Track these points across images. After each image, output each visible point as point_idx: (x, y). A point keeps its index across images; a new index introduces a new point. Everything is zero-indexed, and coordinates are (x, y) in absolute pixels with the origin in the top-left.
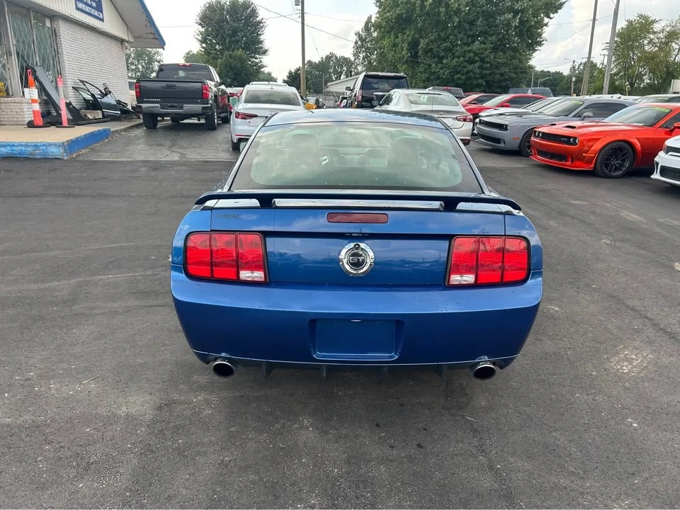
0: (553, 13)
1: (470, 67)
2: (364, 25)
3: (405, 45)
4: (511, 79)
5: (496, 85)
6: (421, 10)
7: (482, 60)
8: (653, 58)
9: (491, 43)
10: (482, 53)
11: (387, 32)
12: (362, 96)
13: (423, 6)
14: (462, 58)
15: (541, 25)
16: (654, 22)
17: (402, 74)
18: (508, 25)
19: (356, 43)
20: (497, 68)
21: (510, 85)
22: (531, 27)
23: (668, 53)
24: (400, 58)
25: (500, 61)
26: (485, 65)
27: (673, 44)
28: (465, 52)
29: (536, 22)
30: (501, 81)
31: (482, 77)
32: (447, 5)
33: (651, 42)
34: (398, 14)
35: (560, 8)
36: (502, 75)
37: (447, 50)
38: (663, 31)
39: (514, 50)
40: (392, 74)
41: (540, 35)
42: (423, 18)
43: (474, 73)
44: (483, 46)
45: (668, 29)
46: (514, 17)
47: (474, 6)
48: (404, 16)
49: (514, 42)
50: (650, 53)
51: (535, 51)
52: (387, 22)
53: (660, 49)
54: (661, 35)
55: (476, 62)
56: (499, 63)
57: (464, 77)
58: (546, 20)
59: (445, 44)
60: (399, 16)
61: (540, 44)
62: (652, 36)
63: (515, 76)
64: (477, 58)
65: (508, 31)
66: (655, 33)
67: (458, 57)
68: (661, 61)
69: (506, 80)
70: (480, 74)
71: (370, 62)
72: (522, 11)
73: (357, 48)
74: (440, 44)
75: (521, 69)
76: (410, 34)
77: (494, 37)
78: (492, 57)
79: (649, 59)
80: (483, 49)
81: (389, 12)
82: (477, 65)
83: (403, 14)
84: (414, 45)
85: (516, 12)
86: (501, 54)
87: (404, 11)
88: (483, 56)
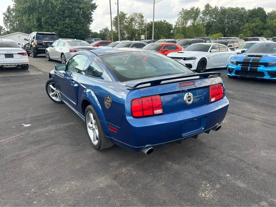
0: (94, 10)
1: (67, 30)
2: (7, 10)
3: (35, 20)
4: (84, 35)
5: (78, 37)
6: (40, 4)
7: (71, 27)
8: (128, 27)
9: (74, 20)
10: (71, 24)
11: (24, 14)
12: (37, 43)
13: (40, 3)
14: (62, 26)
15: (91, 14)
16: (125, 14)
17: (54, 33)
18: (78, 13)
19: (4, 18)
20: (78, 30)
21: (84, 37)
22: (87, 14)
23: (132, 26)
24: (33, 25)
25: (79, 27)
26: (73, 29)
27: (133, 23)
28: (63, 23)
29: (89, 13)
30: (80, 36)
31: (73, 34)
32: (51, 3)
33: (126, 22)
34: (28, 5)
35: (96, 8)
36: (80, 33)
37: (55, 22)
38: (129, 18)
39: (83, 23)
40: (50, 33)
41: (91, 18)
42: (41, 8)
43: (69, 32)
44: (70, 21)
45: (130, 17)
46: (80, 10)
47: (63, 5)
48: (32, 6)
49: (82, 20)
50: (126, 26)
51: (90, 24)
52: (23, 9)
53: (129, 24)
54: (129, 19)
55: (69, 28)
56: (78, 28)
57: (65, 34)
58: (92, 12)
59: (54, 20)
60: (29, 7)
61: (92, 21)
62: (126, 20)
63: (85, 34)
64: (69, 26)
65: (78, 16)
66: (127, 18)
67: (61, 26)
68: (130, 28)
69: (82, 35)
70: (71, 33)
71: (14, 27)
72: (83, 8)
73: (6, 20)
74: (52, 20)
75: (87, 31)
76: (36, 15)
77: (74, 18)
78: (75, 26)
79: (126, 28)
80: (71, 22)
81: (23, 4)
82: (70, 29)
83: (31, 6)
84: (39, 20)
85: (80, 9)
86: (78, 25)
87: (31, 4)
88: (71, 25)
